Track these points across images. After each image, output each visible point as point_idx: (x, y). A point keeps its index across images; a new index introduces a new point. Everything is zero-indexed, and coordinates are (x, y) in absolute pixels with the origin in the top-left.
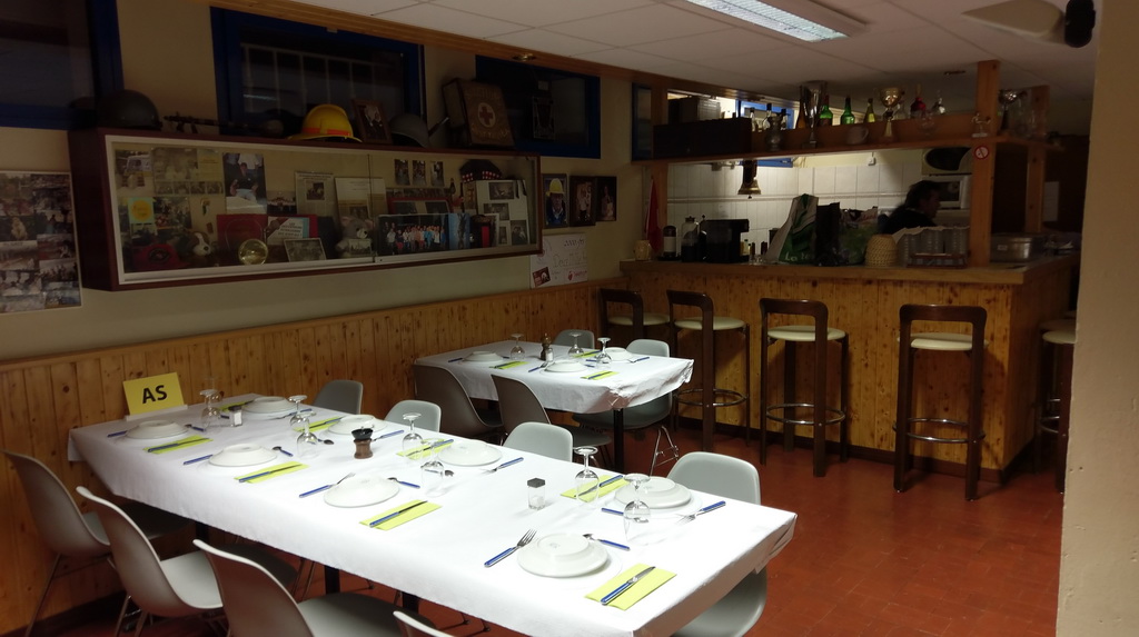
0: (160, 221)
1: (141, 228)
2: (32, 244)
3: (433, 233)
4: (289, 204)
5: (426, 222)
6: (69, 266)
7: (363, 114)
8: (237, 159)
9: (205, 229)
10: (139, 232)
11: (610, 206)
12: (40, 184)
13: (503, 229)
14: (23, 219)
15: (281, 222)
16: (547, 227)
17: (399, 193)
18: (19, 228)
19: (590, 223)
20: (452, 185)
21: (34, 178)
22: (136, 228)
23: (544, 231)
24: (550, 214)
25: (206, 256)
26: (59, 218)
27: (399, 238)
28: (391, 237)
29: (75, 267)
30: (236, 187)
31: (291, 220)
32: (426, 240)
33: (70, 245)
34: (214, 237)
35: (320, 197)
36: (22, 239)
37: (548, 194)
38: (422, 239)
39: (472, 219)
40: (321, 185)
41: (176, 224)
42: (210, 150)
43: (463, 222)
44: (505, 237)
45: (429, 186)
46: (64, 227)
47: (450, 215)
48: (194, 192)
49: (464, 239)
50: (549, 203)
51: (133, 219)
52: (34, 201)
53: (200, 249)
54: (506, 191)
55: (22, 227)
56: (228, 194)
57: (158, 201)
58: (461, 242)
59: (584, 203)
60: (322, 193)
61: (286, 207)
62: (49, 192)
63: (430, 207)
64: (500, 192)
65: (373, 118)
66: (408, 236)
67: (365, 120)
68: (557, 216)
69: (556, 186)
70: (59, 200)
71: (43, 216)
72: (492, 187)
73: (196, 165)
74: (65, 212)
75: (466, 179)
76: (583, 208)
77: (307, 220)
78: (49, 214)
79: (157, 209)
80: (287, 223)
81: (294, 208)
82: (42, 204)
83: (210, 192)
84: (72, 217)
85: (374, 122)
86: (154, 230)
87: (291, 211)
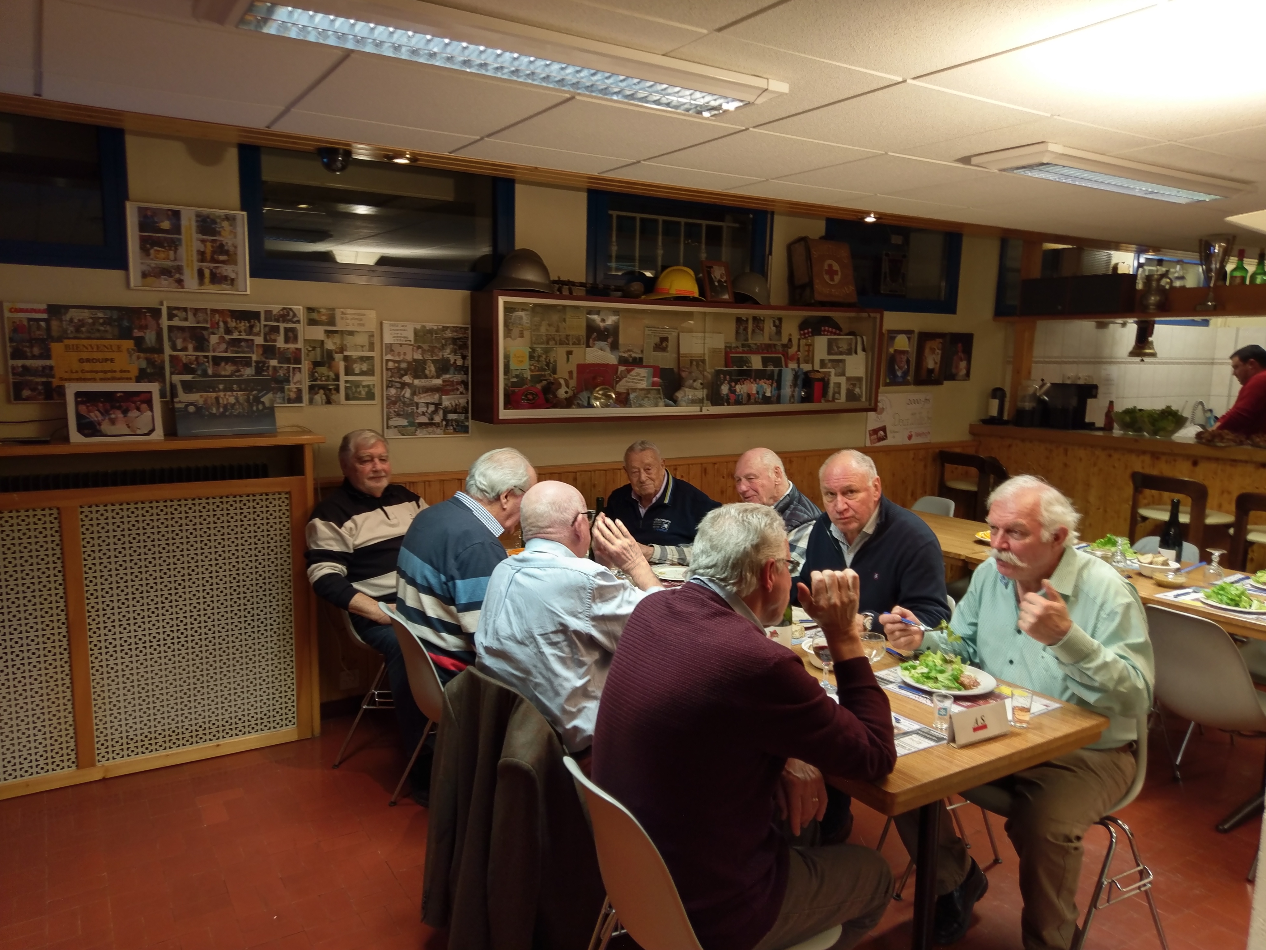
0: (533, 368)
1: (517, 373)
2: (438, 382)
3: (765, 386)
4: (637, 356)
5: (760, 375)
6: (463, 401)
7: (709, 274)
9: (567, 376)
10: (517, 376)
11: (963, 364)
12: (448, 334)
13: (839, 385)
14: (434, 362)
15: (629, 371)
16: (887, 385)
17: (737, 347)
18: (431, 369)
19: (938, 382)
20: (790, 340)
21: (445, 328)
22: (515, 373)
23: (882, 389)
24: (891, 371)
25: (566, 399)
26: (460, 362)
27: (732, 391)
28: (725, 389)
29: (467, 403)
30: (595, 340)
31: (637, 370)
32: (758, 393)
33: (465, 383)
34: (573, 383)
35: (664, 349)
36: (432, 378)
37: (891, 350)
38: (754, 392)
39: (806, 373)
40: (665, 339)
41: (545, 370)
42: (576, 308)
43: (796, 377)
44: (839, 393)
45: (767, 341)
46: (463, 369)
47: (784, 369)
48: (562, 343)
49: (796, 394)
50: (892, 360)
51: (513, 366)
52: (443, 348)
53: (562, 393)
54: (844, 346)
55: (433, 368)
56: (588, 346)
57: (533, 350)
58: (793, 396)
59: (932, 361)
60: (667, 346)
61: (635, 359)
62: (454, 340)
63: (765, 361)
64: (838, 348)
65: (718, 277)
66: (741, 389)
67: (711, 281)
68: (899, 373)
69: (902, 343)
70: (461, 347)
71: (448, 360)
72: (830, 343)
73: (564, 320)
74: (464, 358)
75: (804, 334)
76: (931, 365)
77: (651, 370)
78: (452, 358)
79: (531, 357)
80: (633, 373)
81: (641, 359)
82: (448, 351)
83: (574, 344)
84: (469, 362)
85: (719, 281)
86: (528, 375)
87: (638, 362)
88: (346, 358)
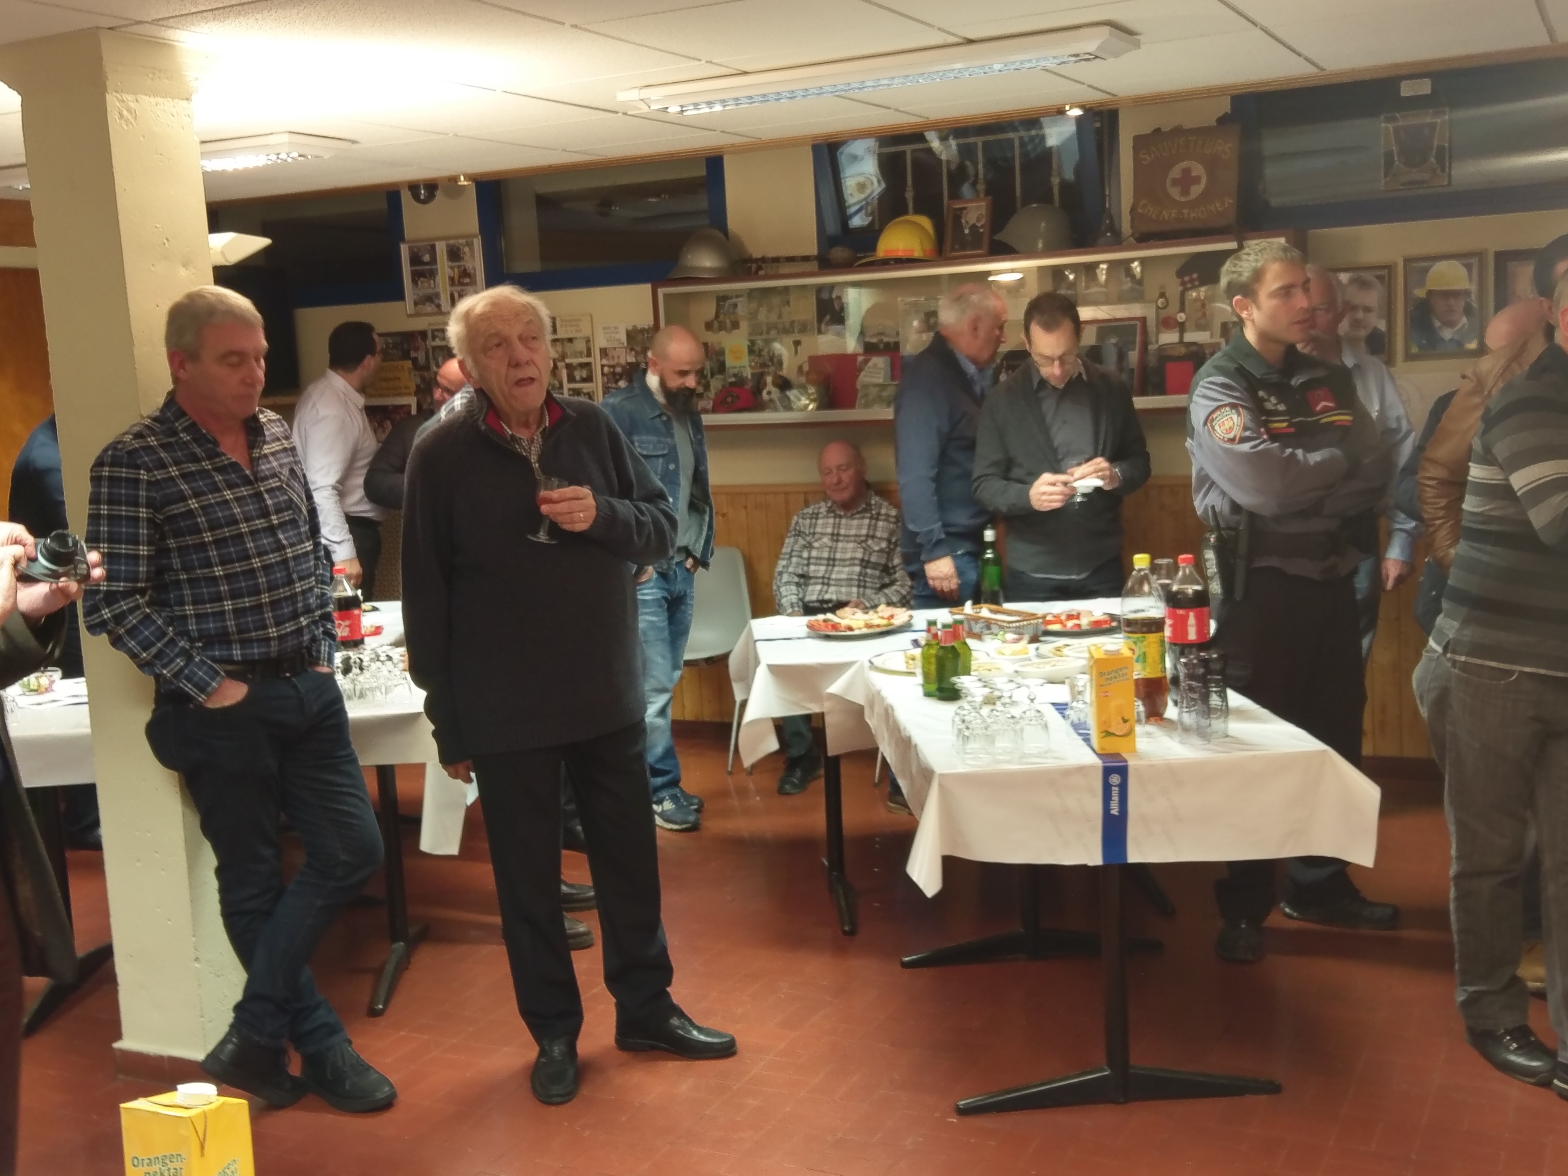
0: (753, 364)
1: (736, 371)
4: (887, 340)
7: (958, 218)
8: (831, 293)
9: (795, 373)
10: (735, 375)
15: (866, 361)
22: (731, 371)
30: (828, 324)
31: (877, 360)
37: (1421, 292)
41: (767, 366)
42: (804, 287)
48: (786, 331)
50: (1425, 311)
51: (727, 363)
56: (820, 332)
57: (753, 343)
61: (887, 345)
65: (973, 221)
67: (958, 228)
68: (1446, 335)
69: (1448, 276)
73: (788, 303)
75: (1184, 283)
79: (751, 351)
80: (870, 364)
81: (896, 344)
83: (800, 331)
85: (972, 227)
86: (748, 373)
87: (893, 348)
88: (569, 367)
